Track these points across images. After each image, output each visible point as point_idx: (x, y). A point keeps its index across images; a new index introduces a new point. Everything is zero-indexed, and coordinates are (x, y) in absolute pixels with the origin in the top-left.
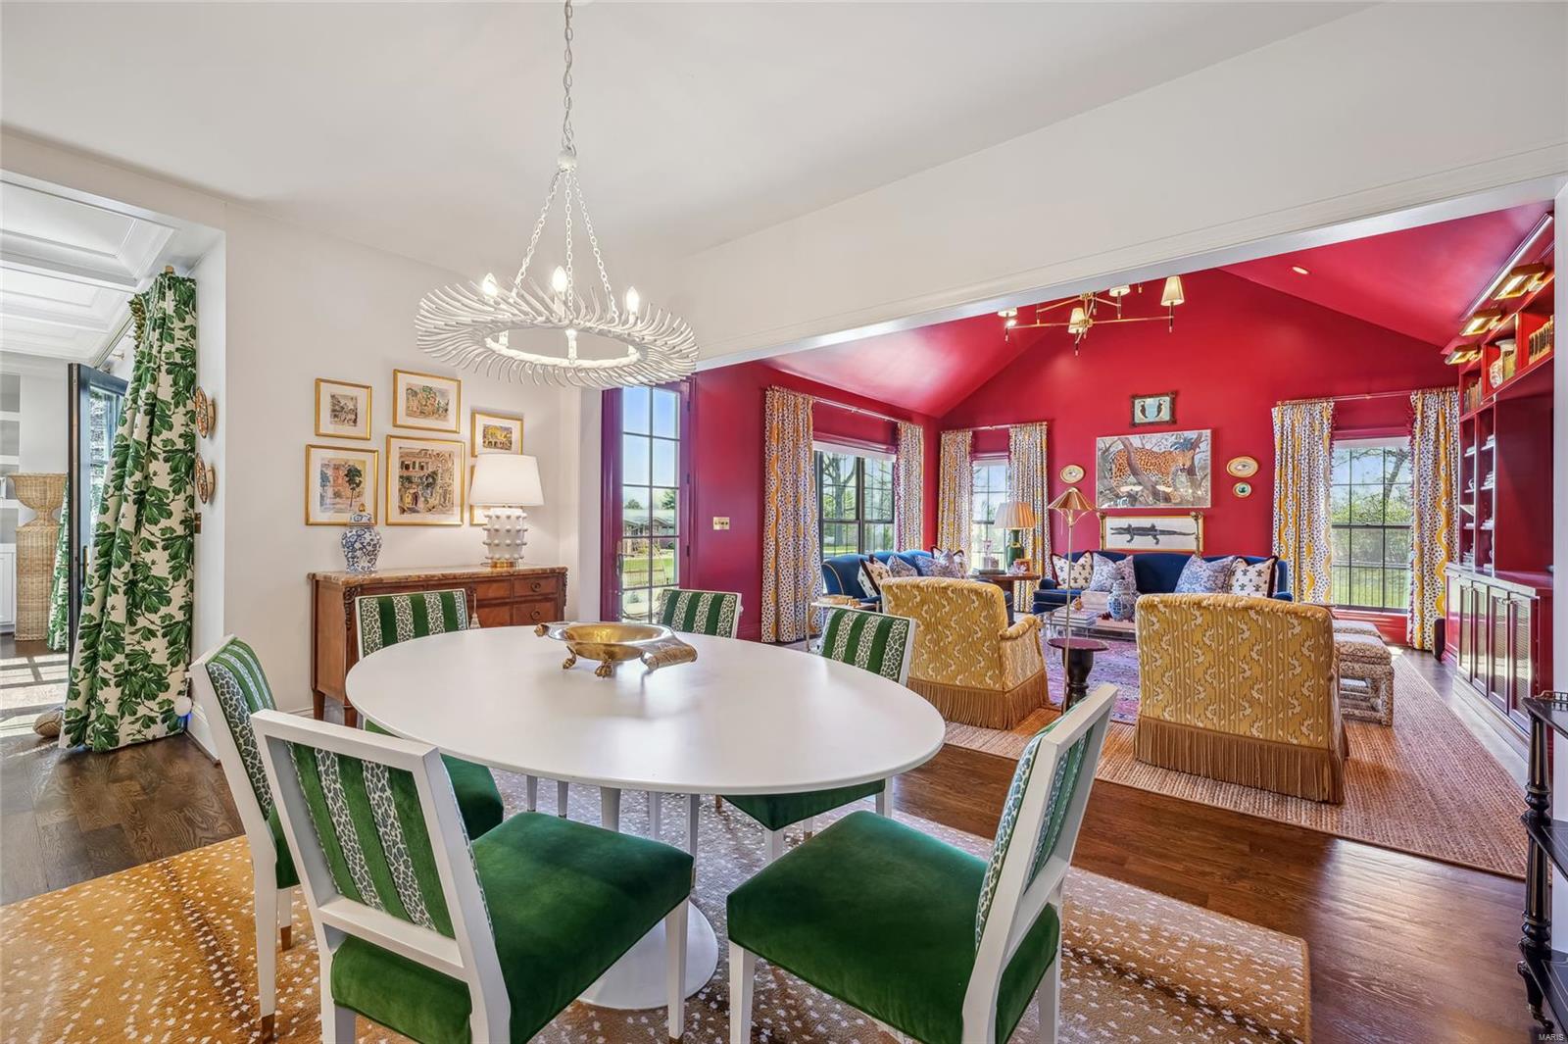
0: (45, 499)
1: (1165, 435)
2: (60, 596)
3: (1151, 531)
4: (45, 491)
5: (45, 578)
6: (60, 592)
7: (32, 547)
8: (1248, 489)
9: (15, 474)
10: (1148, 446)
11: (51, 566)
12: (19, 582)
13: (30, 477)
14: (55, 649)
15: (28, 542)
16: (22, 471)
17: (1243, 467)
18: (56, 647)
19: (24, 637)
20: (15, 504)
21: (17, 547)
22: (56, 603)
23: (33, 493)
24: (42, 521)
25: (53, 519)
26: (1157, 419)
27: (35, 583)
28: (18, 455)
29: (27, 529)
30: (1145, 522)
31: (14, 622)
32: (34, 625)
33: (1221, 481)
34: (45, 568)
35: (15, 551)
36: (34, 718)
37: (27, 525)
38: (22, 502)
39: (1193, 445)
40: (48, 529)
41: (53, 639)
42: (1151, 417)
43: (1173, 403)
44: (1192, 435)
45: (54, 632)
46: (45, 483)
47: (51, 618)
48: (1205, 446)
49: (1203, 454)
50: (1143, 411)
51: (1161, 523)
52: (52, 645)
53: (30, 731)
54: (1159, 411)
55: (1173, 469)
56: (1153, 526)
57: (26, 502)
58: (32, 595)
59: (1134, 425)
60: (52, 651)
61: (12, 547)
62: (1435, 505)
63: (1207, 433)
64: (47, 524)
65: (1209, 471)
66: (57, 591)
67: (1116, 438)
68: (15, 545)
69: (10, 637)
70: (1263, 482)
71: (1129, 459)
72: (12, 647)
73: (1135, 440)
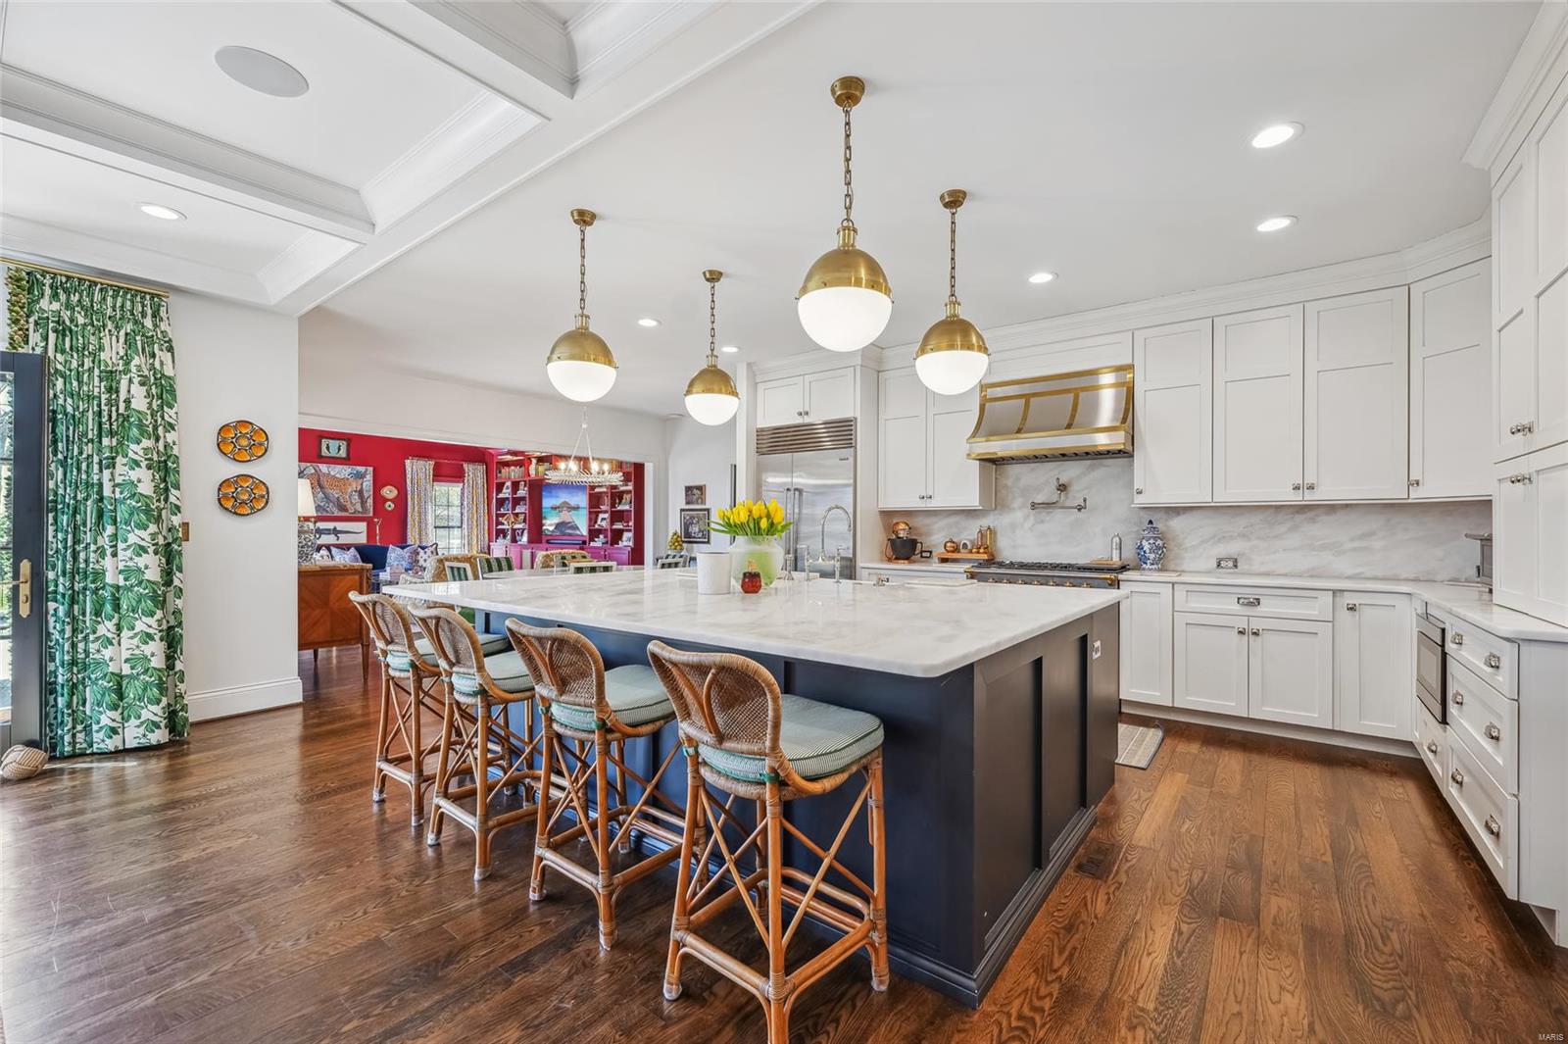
1: (346, 467)
3: (336, 532)
8: (393, 506)
10: (332, 473)
17: (389, 492)
26: (338, 456)
30: (330, 525)
33: (379, 500)
39: (361, 476)
42: (333, 453)
43: (348, 446)
44: (361, 469)
48: (369, 477)
49: (368, 483)
50: (328, 448)
51: (340, 526)
54: (339, 449)
55: (349, 491)
56: (335, 528)
59: (322, 457)
62: (473, 517)
63: (371, 469)
65: (372, 493)
67: (308, 464)
70: (401, 501)
71: (319, 481)
73: (324, 468)
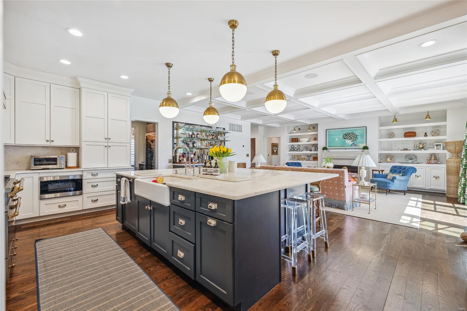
0: (456, 149)
2: (462, 184)
4: (456, 147)
5: (456, 177)
6: (462, 183)
7: (451, 166)
9: (446, 142)
11: (458, 173)
12: (447, 177)
13: (450, 142)
14: (461, 203)
15: (450, 164)
16: (448, 140)
18: (461, 202)
19: (449, 196)
20: (445, 151)
21: (446, 166)
22: (461, 186)
23: (452, 148)
24: (454, 157)
25: (458, 156)
27: (453, 178)
28: (446, 135)
29: (449, 160)
31: (446, 190)
32: (452, 192)
34: (456, 173)
35: (446, 167)
36: (462, 231)
37: (450, 158)
38: (448, 151)
40: (457, 160)
41: (460, 199)
45: (460, 197)
46: (456, 144)
47: (459, 191)
52: (460, 201)
53: (459, 236)
57: (450, 151)
58: (451, 182)
60: (459, 203)
61: (445, 166)
64: (456, 158)
66: (461, 182)
68: (446, 165)
69: (445, 195)
72: (445, 198)
